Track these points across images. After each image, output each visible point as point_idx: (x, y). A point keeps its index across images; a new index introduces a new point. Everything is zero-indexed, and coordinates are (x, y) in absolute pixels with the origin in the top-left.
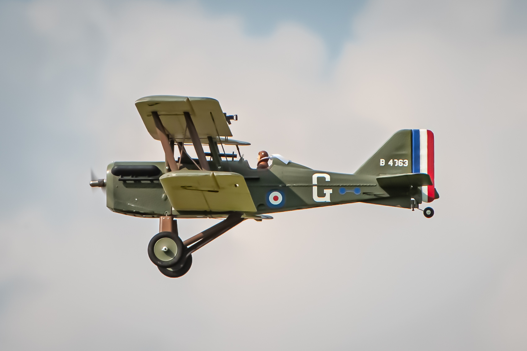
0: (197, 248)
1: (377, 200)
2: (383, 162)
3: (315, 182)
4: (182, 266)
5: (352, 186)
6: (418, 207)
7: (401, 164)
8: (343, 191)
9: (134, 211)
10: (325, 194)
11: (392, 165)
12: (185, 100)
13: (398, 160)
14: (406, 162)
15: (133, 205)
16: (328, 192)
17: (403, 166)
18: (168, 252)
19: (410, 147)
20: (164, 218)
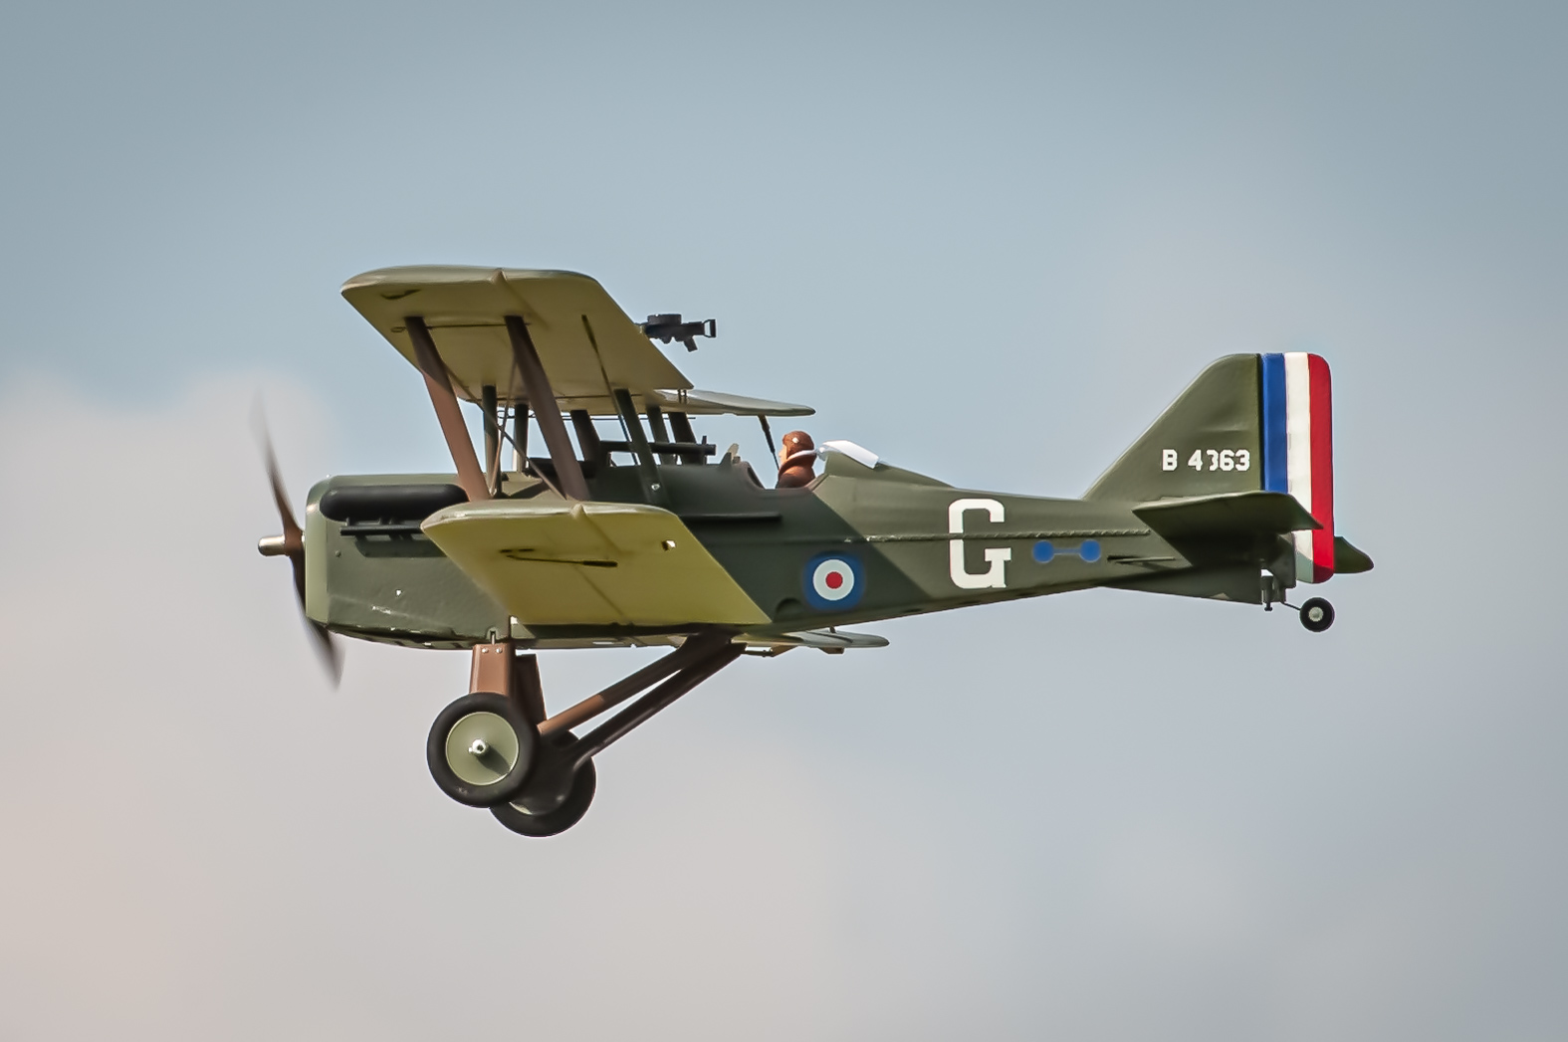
0: (606, 741)
1: (1153, 579)
2: (1170, 460)
3: (956, 525)
4: (560, 798)
5: (1073, 536)
6: (1282, 600)
7: (1227, 464)
8: (1044, 552)
9: (392, 629)
10: (990, 562)
11: (1199, 468)
12: (490, 279)
13: (1219, 453)
14: (1243, 456)
15: (388, 612)
16: (998, 557)
17: (1235, 468)
18: (490, 758)
19: (1256, 408)
20: (484, 651)
